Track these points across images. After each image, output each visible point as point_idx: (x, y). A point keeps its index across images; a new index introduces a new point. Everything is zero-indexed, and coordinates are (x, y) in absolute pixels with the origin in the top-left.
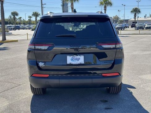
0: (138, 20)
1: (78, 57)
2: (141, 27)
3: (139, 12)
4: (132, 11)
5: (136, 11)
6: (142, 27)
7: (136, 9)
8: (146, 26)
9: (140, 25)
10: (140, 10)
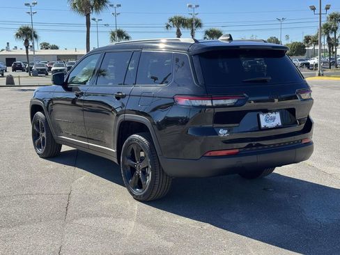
0: (34, 56)
1: (273, 115)
2: (42, 70)
3: (36, 37)
4: (17, 35)
5: (27, 34)
6: (45, 70)
7: (28, 29)
8: (53, 68)
9: (39, 65)
10: (37, 33)
